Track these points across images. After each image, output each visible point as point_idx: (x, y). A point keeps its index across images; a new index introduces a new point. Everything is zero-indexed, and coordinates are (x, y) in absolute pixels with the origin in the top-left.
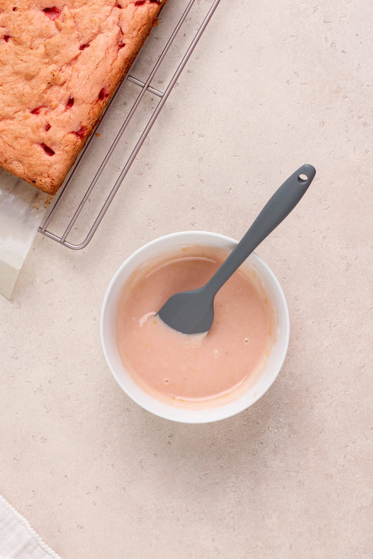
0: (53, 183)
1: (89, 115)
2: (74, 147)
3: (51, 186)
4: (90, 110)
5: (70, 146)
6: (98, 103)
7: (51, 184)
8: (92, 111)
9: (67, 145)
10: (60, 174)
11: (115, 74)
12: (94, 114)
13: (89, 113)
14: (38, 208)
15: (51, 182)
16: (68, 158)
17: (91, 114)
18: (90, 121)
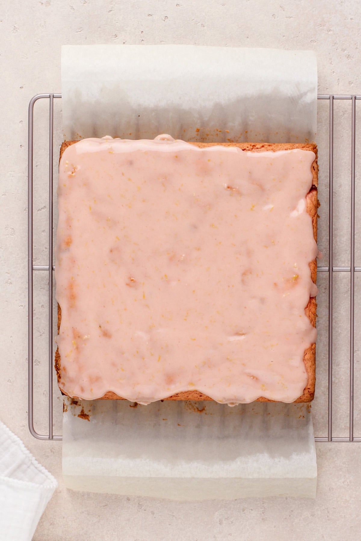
0: (310, 392)
1: (310, 317)
2: (312, 351)
3: (310, 394)
4: (308, 313)
5: (309, 352)
6: (312, 304)
7: (309, 393)
8: (310, 313)
9: (306, 354)
10: (312, 380)
11: (313, 271)
12: (314, 314)
13: (309, 316)
14: (304, 417)
15: (308, 391)
16: (312, 364)
17: (312, 316)
18: (313, 322)
